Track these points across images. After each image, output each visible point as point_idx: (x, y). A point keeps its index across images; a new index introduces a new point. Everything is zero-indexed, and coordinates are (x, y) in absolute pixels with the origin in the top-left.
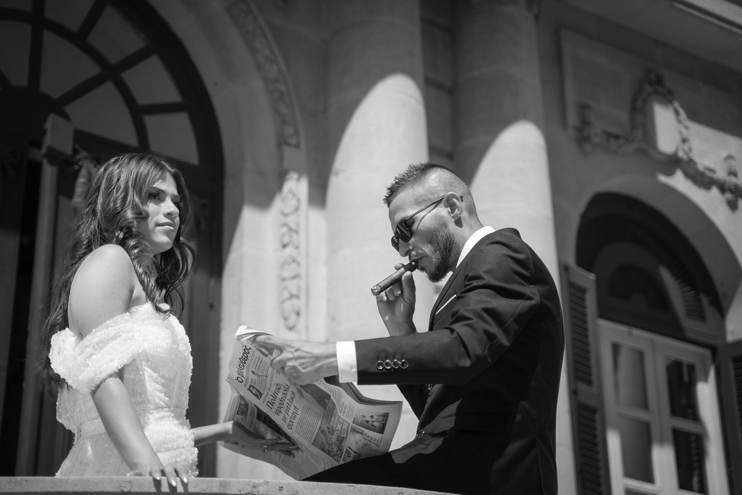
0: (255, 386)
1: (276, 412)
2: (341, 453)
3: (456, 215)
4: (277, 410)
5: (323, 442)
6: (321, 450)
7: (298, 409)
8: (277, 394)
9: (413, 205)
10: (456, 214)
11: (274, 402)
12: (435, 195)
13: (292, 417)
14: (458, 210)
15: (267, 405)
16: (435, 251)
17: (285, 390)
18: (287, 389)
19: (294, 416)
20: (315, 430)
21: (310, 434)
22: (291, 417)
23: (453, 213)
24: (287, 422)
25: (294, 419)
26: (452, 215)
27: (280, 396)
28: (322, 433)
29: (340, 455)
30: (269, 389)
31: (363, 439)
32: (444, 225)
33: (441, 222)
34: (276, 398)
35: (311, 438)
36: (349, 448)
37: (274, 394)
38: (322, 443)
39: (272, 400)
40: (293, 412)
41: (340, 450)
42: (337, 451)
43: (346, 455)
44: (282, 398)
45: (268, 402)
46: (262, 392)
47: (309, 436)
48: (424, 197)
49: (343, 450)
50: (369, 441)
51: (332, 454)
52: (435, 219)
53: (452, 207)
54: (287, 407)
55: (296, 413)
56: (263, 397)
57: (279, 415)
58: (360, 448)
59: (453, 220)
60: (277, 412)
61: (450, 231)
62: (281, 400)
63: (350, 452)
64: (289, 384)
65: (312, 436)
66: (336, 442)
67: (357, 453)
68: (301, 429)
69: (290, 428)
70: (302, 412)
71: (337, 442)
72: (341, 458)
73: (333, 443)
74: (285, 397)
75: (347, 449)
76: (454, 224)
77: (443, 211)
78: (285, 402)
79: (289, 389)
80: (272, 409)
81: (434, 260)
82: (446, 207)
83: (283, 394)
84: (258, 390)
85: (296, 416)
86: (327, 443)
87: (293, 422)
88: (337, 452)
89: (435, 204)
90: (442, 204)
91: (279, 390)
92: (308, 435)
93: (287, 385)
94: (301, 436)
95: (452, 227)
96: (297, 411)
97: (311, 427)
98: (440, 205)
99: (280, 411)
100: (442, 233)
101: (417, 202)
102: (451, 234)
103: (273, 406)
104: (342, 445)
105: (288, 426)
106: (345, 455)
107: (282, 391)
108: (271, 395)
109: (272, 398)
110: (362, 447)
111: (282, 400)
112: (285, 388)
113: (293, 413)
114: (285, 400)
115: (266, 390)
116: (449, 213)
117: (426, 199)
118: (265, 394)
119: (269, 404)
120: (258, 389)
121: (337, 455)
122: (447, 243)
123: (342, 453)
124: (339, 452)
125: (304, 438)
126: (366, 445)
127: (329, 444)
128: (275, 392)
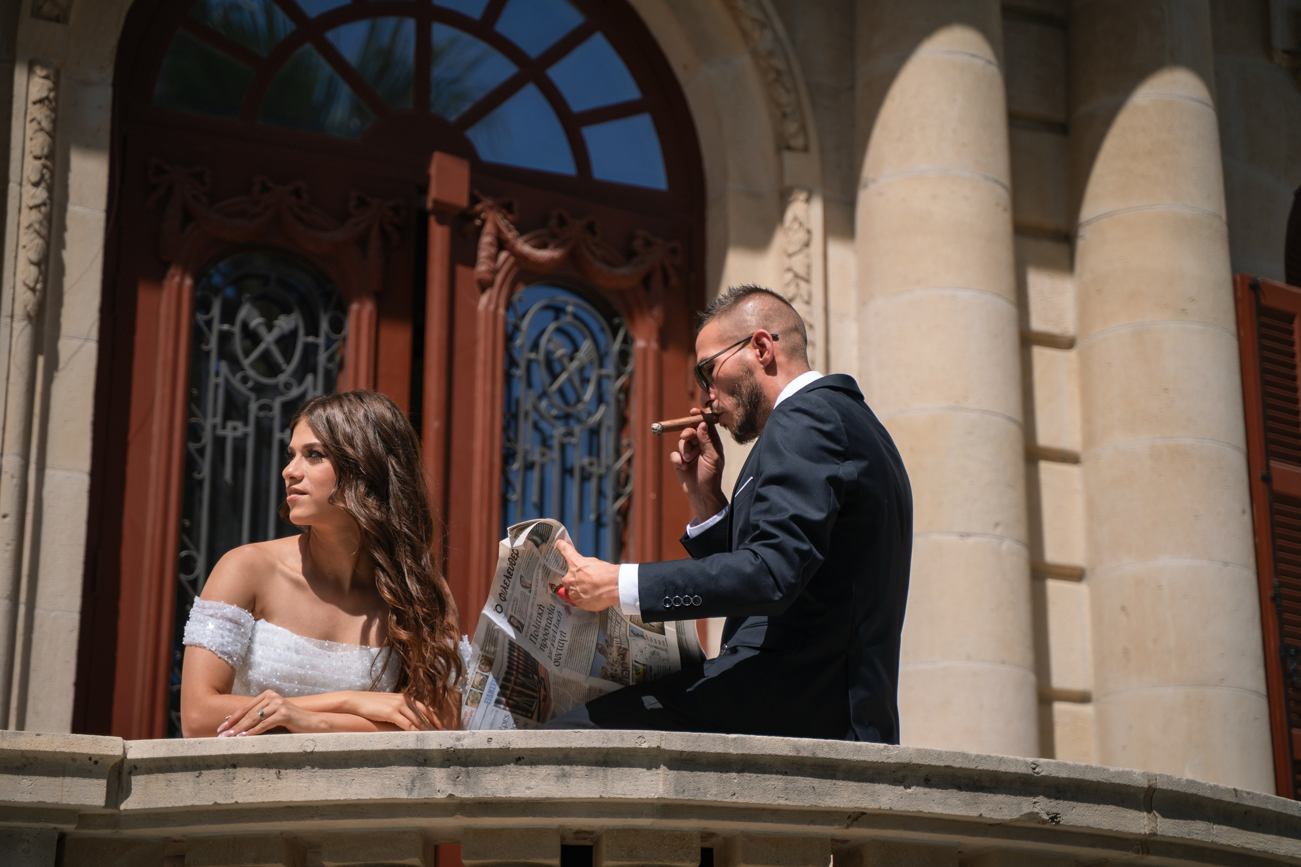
0: (515, 616)
1: (540, 648)
2: (627, 672)
3: (766, 360)
4: (541, 645)
5: (603, 666)
6: (603, 678)
7: (566, 634)
8: (540, 622)
9: (716, 343)
10: (765, 358)
11: (537, 634)
12: (744, 333)
13: (559, 648)
14: (768, 353)
15: (530, 639)
16: (738, 405)
17: (550, 612)
18: (551, 611)
19: (562, 645)
20: (591, 652)
21: (585, 661)
22: (557, 649)
23: (762, 356)
24: (554, 657)
25: (562, 650)
26: (761, 359)
27: (544, 623)
28: (600, 653)
29: (627, 676)
30: (531, 618)
31: (647, 646)
32: (750, 372)
33: (745, 368)
34: (539, 628)
35: (588, 666)
36: (635, 661)
37: (536, 623)
38: (603, 668)
39: (536, 632)
40: (560, 640)
41: (625, 668)
42: (622, 671)
43: (634, 672)
44: (546, 625)
45: (531, 635)
46: (524, 624)
47: (585, 665)
48: (729, 334)
49: (629, 668)
50: (655, 647)
51: (618, 679)
52: (738, 364)
53: (762, 347)
54: (553, 636)
55: (564, 640)
56: (525, 629)
57: (544, 651)
58: (648, 659)
59: (762, 366)
60: (542, 647)
61: (757, 380)
62: (545, 629)
63: (638, 667)
64: (553, 604)
65: (588, 663)
66: (618, 659)
67: (647, 665)
68: (572, 659)
69: (557, 664)
70: (572, 634)
71: (619, 657)
72: (629, 679)
73: (615, 660)
74: (550, 622)
75: (633, 665)
76: (763, 371)
77: (750, 354)
78: (550, 630)
79: (554, 610)
80: (535, 643)
81: (736, 417)
82: (755, 348)
83: (548, 619)
84: (519, 622)
85: (563, 644)
86: (608, 663)
87: (561, 653)
88: (622, 673)
89: (742, 344)
90: (750, 345)
91: (542, 616)
92: (583, 664)
93: (551, 605)
94: (573, 670)
95: (760, 375)
96: (565, 637)
97: (585, 650)
98: (747, 346)
99: (545, 645)
100: (746, 383)
101: (721, 340)
102: (758, 385)
103: (537, 639)
104: (626, 661)
105: (555, 662)
106: (633, 674)
107: (545, 616)
108: (533, 625)
109: (534, 629)
110: (650, 657)
111: (547, 628)
112: (550, 610)
113: (559, 642)
114: (550, 628)
115: (528, 619)
116: (757, 356)
117: (731, 336)
118: (526, 625)
119: (532, 638)
120: (519, 619)
121: (624, 677)
122: (752, 397)
123: (629, 672)
124: (624, 673)
125: (577, 671)
126: (653, 653)
127: (611, 664)
128: (537, 620)
